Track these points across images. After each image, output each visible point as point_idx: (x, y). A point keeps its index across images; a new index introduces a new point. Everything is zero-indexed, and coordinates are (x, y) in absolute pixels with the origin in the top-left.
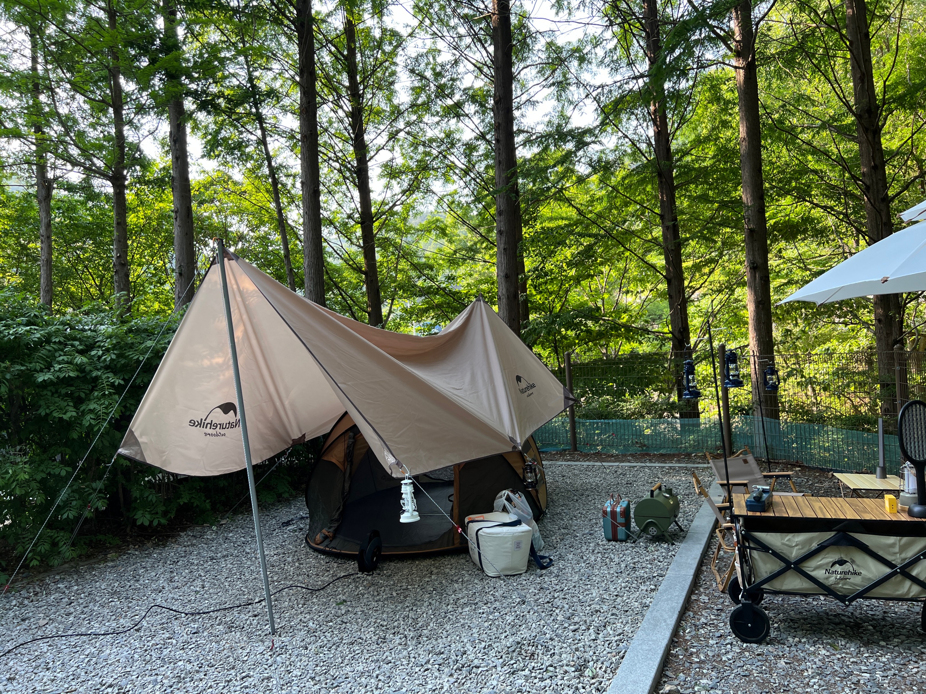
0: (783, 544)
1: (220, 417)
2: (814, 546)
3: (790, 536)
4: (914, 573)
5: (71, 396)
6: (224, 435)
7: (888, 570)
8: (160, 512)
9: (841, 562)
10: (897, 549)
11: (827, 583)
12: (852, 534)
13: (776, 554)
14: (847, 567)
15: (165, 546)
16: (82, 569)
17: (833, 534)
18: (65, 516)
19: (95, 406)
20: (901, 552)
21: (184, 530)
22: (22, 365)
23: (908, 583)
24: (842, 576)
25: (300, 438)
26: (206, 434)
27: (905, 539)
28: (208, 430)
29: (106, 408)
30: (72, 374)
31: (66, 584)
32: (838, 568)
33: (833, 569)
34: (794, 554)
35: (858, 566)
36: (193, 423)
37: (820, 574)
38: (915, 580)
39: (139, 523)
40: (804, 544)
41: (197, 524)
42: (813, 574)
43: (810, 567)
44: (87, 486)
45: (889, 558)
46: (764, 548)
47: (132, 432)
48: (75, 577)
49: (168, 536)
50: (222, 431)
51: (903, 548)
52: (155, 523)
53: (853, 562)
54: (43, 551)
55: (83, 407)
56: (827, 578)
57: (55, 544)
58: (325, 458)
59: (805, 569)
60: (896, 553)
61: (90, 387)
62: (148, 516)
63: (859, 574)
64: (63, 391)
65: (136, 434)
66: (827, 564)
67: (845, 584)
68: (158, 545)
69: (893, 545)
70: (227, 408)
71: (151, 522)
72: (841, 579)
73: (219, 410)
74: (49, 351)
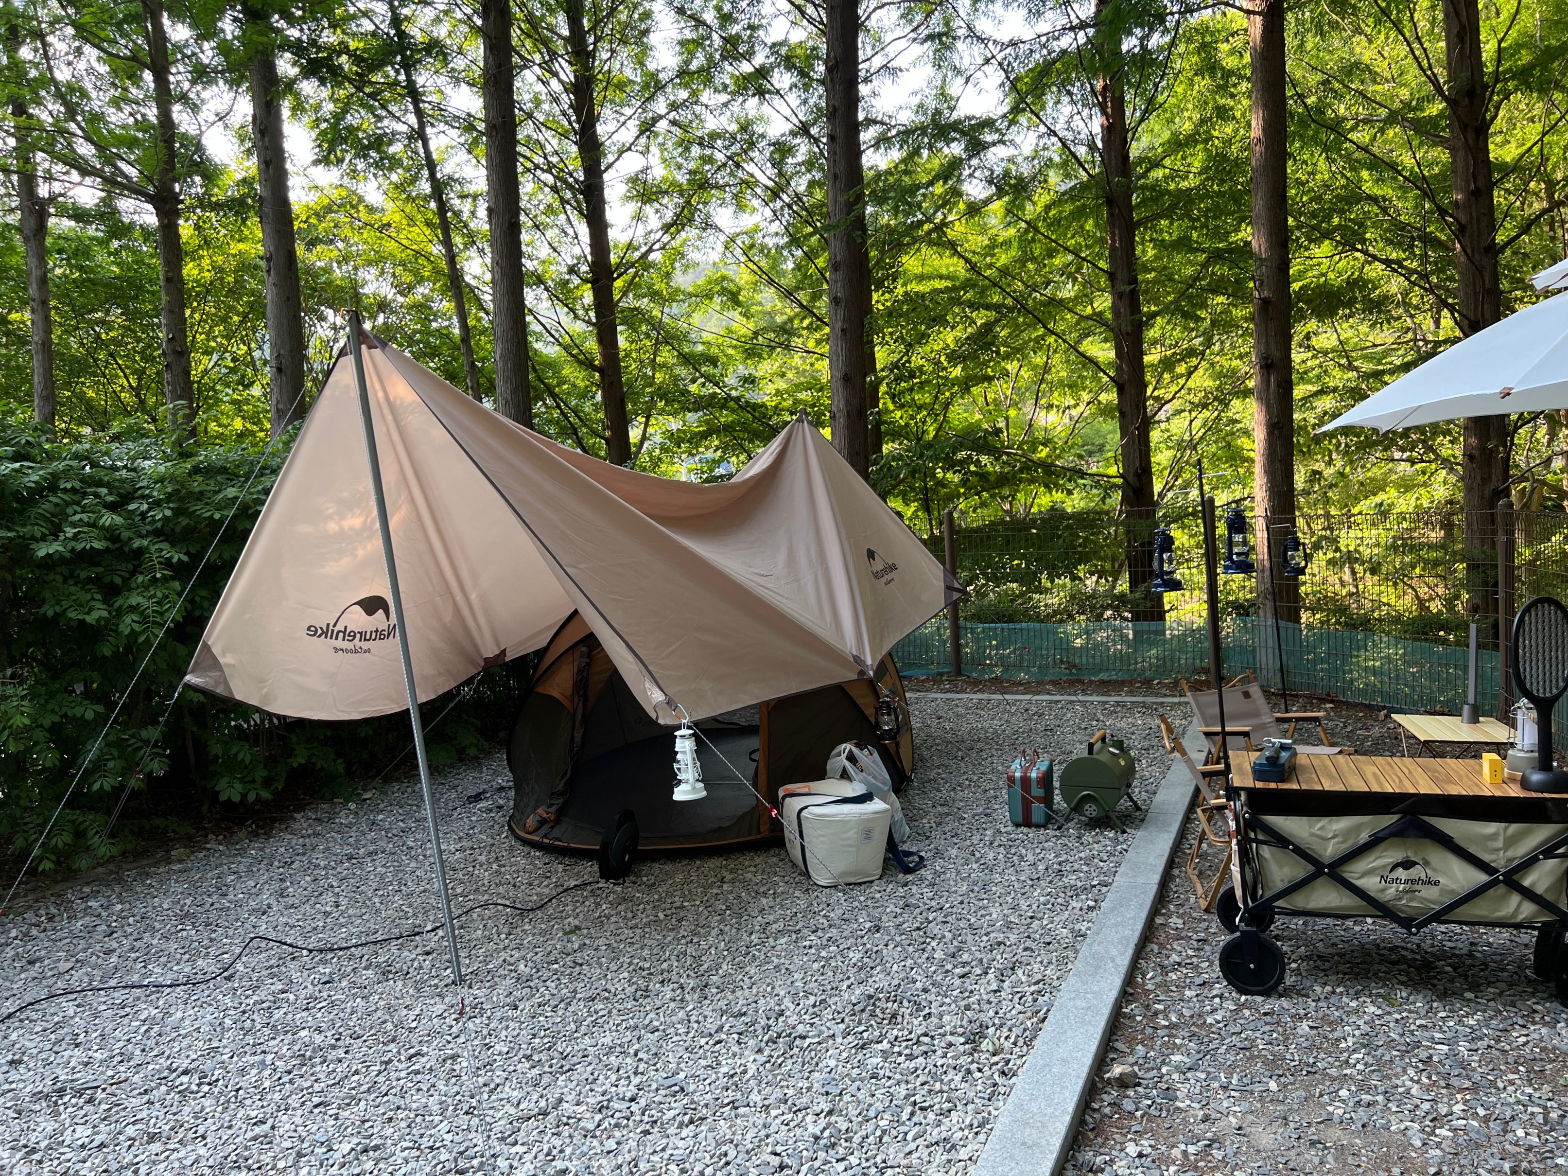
0: (1312, 835)
1: (358, 619)
2: (1364, 837)
3: (1324, 822)
4: (1526, 883)
5: (97, 581)
6: (369, 651)
7: (1484, 878)
8: (259, 780)
9: (1407, 865)
10: (1500, 844)
11: (1384, 897)
12: (1427, 818)
13: (1299, 851)
14: (1417, 872)
15: (268, 836)
16: (129, 875)
17: (1395, 818)
18: (96, 786)
19: (140, 599)
20: (1506, 848)
21: (300, 808)
22: (10, 530)
23: (1515, 899)
24: (1408, 887)
25: (497, 656)
26: (336, 650)
27: (1514, 828)
28: (340, 643)
29: (159, 603)
30: (97, 545)
31: (103, 901)
32: (1400, 873)
33: (1394, 875)
34: (1329, 851)
35: (1434, 870)
36: (313, 631)
37: (1370, 884)
38: (1528, 894)
39: (223, 798)
40: (1346, 833)
41: (323, 800)
42: (1359, 883)
43: (1355, 872)
44: (132, 736)
45: (1486, 857)
46: (1281, 841)
47: (206, 647)
48: (117, 889)
49: (274, 820)
50: (365, 645)
51: (1510, 842)
52: (252, 797)
53: (1427, 863)
54: (60, 844)
55: (119, 602)
56: (1383, 890)
57: (80, 834)
58: (540, 690)
59: (1346, 875)
60: (1499, 850)
61: (130, 567)
62: (239, 787)
63: (1437, 883)
64: (83, 575)
65: (216, 650)
66: (1384, 867)
67: (1411, 900)
68: (258, 835)
69: (1493, 837)
70: (372, 605)
71: (244, 796)
72: (1405, 891)
73: (357, 607)
74: (56, 505)
